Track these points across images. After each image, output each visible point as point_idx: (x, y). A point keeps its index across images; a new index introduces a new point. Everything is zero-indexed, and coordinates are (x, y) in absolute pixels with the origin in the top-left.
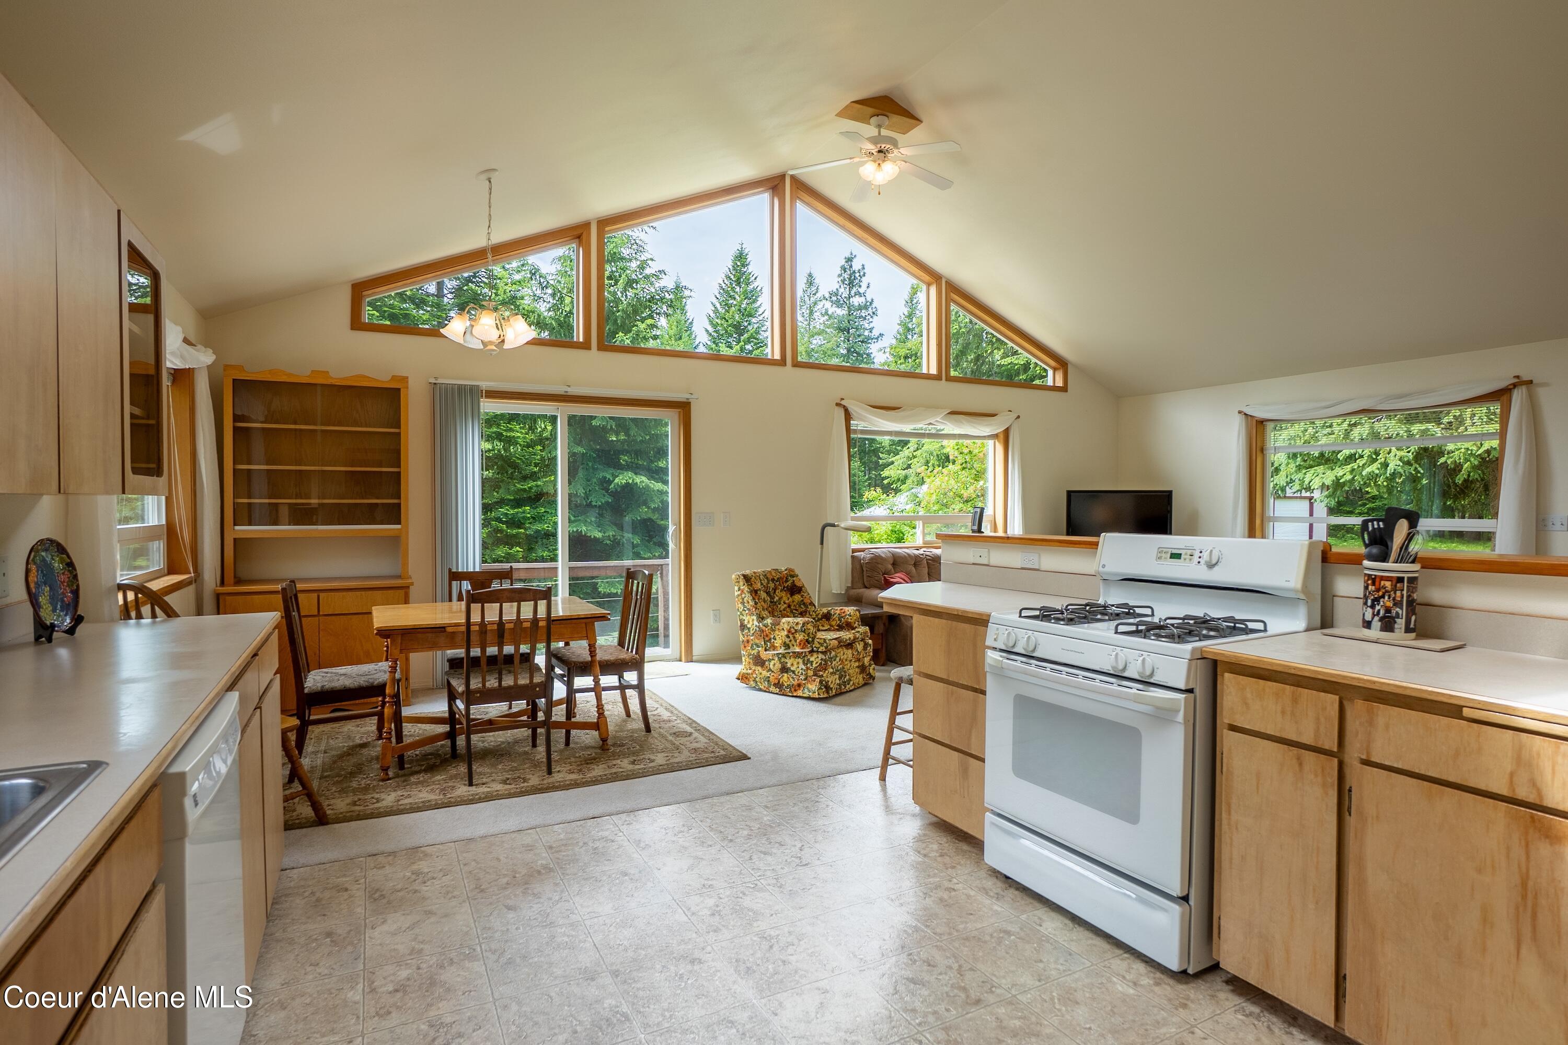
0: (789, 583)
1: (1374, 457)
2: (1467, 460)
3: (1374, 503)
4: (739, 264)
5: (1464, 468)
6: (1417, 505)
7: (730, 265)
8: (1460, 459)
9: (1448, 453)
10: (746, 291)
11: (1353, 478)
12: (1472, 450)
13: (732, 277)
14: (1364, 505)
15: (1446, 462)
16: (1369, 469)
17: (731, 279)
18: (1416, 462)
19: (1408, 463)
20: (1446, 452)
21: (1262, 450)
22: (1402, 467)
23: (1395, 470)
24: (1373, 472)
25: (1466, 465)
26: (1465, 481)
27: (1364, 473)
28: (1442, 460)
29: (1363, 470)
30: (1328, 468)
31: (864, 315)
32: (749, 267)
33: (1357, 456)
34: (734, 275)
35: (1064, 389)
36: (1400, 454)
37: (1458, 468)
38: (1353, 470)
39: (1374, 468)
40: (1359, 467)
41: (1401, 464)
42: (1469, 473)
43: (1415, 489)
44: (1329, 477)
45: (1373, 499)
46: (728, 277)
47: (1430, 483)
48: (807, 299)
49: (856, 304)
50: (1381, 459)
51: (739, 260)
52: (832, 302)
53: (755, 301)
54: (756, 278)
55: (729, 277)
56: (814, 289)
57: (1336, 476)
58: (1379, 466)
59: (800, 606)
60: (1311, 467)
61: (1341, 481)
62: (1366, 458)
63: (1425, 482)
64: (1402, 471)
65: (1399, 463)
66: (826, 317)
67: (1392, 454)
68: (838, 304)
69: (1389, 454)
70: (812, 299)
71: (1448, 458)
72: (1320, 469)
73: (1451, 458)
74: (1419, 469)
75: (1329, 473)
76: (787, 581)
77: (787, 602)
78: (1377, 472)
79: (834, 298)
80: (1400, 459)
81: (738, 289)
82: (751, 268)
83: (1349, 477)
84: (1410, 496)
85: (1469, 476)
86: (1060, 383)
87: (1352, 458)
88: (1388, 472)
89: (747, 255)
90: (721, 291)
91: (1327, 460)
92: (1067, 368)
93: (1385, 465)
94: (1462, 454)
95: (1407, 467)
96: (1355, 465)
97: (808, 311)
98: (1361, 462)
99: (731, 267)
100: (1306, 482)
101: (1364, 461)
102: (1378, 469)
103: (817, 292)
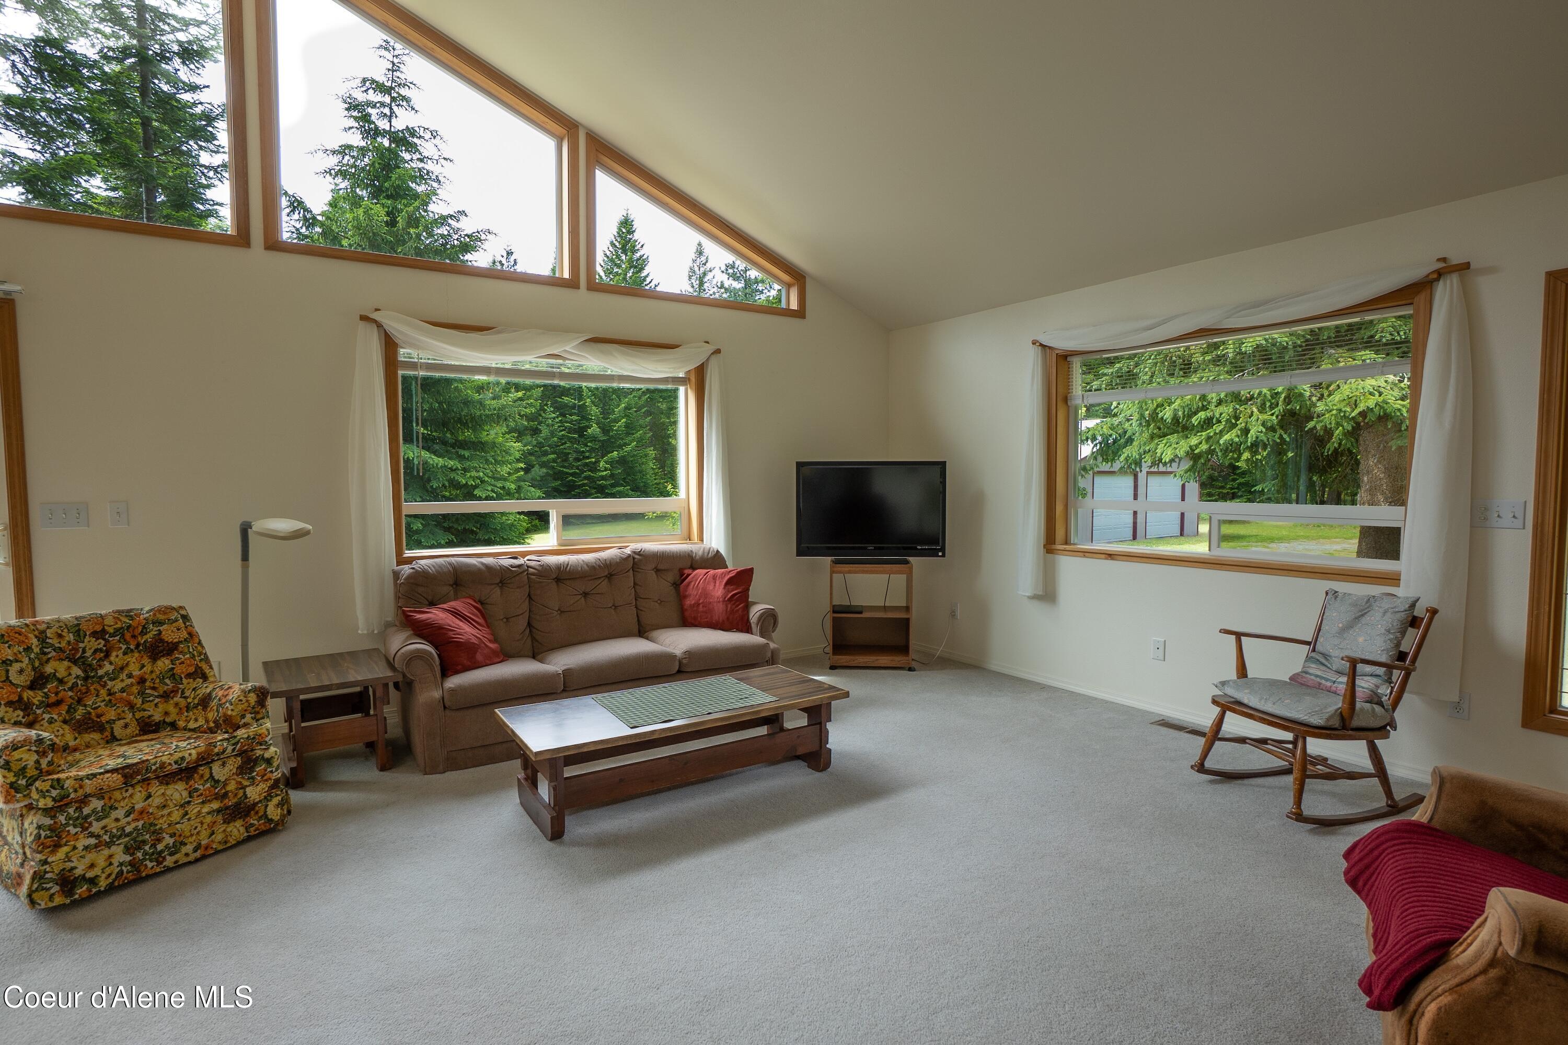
0: (149, 637)
1: (1233, 421)
2: (1338, 424)
3: (1243, 478)
4: (624, 230)
5: (1335, 435)
6: (1282, 480)
7: (615, 232)
8: (1330, 423)
9: (1318, 416)
10: (631, 258)
11: (1210, 447)
12: (1345, 412)
13: (617, 244)
14: (1234, 480)
15: (1315, 427)
16: (1227, 437)
17: (616, 246)
18: (1282, 427)
19: (1272, 429)
20: (1315, 415)
21: (1066, 400)
22: (1266, 434)
23: (1257, 438)
24: (1232, 440)
25: (1337, 432)
26: (1336, 450)
27: (1221, 442)
28: (1311, 425)
29: (1221, 438)
30: (1183, 437)
31: (760, 289)
32: (635, 234)
33: (1214, 420)
34: (619, 242)
35: (800, 314)
36: (1262, 417)
37: (1329, 432)
38: (1209, 438)
39: (1233, 435)
40: (1215, 434)
41: (1264, 430)
42: (1341, 440)
43: (1280, 462)
44: (1183, 447)
45: (1243, 474)
46: (612, 244)
47: (1296, 455)
48: (696, 269)
49: (753, 277)
50: (1241, 424)
51: (624, 227)
52: (729, 274)
53: (642, 269)
54: (642, 246)
55: (614, 244)
56: (703, 259)
57: (1190, 447)
58: (1239, 432)
59: (162, 681)
60: (1165, 435)
61: (1196, 452)
62: (1224, 423)
63: (1290, 454)
64: (1265, 439)
65: (1261, 428)
66: (723, 290)
67: (1254, 418)
68: (735, 277)
69: (1250, 418)
70: (701, 269)
71: (1318, 422)
72: (1173, 438)
73: (1321, 421)
74: (1285, 436)
75: (1182, 442)
76: (143, 633)
77: (136, 673)
78: (1237, 439)
79: (730, 271)
80: (1263, 424)
81: (624, 257)
82: (636, 236)
83: (1204, 447)
84: (1275, 470)
85: (1340, 444)
86: (794, 305)
87: (1208, 423)
88: (1249, 440)
89: (632, 221)
90: (606, 259)
91: (1180, 426)
92: (805, 283)
93: (1246, 431)
94: (1333, 418)
95: (1271, 434)
96: (1211, 432)
97: (698, 282)
98: (1218, 428)
99: (616, 234)
100: (1158, 455)
101: (1222, 427)
102: (1238, 436)
103: (707, 261)
